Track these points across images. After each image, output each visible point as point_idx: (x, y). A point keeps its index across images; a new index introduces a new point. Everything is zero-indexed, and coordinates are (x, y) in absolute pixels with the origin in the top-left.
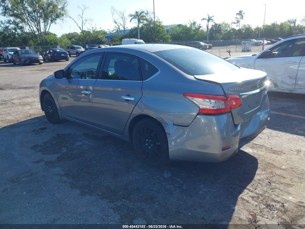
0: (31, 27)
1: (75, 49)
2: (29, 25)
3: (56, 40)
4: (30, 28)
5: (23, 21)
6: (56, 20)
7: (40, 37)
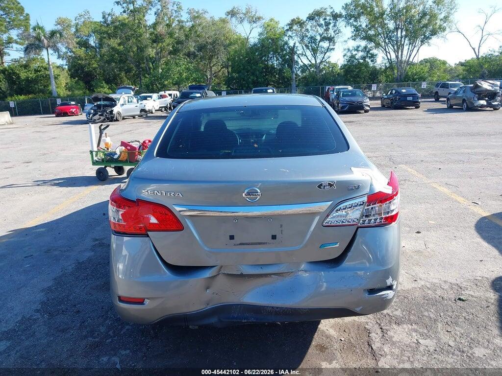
0: (388, 54)
1: (448, 88)
2: (386, 52)
3: (423, 72)
4: (387, 56)
5: (378, 45)
6: (431, 38)
7: (398, 69)
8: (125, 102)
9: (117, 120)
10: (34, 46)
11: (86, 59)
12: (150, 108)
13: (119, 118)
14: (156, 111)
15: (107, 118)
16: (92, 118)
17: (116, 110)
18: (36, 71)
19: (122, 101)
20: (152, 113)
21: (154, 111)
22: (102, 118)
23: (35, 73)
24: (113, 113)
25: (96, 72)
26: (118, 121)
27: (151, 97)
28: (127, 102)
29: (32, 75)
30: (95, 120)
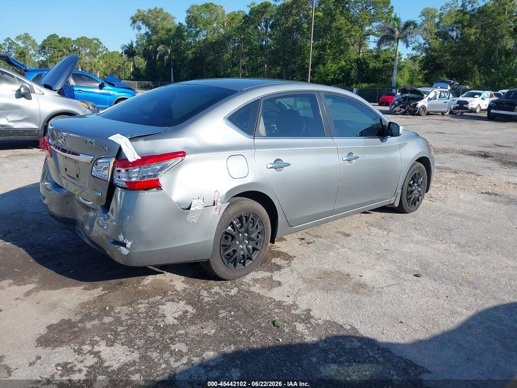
8: (435, 96)
9: (419, 115)
10: (388, 37)
11: (440, 51)
12: (475, 106)
13: (422, 113)
14: (481, 110)
15: (409, 111)
16: (393, 109)
17: (420, 104)
18: (385, 61)
19: (431, 95)
20: (475, 112)
21: (478, 110)
22: (403, 110)
23: (383, 64)
24: (417, 106)
25: (447, 64)
26: (421, 115)
27: (480, 94)
28: (438, 96)
29: (379, 65)
30: (396, 111)
